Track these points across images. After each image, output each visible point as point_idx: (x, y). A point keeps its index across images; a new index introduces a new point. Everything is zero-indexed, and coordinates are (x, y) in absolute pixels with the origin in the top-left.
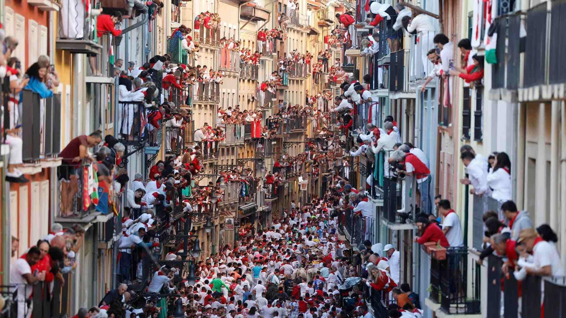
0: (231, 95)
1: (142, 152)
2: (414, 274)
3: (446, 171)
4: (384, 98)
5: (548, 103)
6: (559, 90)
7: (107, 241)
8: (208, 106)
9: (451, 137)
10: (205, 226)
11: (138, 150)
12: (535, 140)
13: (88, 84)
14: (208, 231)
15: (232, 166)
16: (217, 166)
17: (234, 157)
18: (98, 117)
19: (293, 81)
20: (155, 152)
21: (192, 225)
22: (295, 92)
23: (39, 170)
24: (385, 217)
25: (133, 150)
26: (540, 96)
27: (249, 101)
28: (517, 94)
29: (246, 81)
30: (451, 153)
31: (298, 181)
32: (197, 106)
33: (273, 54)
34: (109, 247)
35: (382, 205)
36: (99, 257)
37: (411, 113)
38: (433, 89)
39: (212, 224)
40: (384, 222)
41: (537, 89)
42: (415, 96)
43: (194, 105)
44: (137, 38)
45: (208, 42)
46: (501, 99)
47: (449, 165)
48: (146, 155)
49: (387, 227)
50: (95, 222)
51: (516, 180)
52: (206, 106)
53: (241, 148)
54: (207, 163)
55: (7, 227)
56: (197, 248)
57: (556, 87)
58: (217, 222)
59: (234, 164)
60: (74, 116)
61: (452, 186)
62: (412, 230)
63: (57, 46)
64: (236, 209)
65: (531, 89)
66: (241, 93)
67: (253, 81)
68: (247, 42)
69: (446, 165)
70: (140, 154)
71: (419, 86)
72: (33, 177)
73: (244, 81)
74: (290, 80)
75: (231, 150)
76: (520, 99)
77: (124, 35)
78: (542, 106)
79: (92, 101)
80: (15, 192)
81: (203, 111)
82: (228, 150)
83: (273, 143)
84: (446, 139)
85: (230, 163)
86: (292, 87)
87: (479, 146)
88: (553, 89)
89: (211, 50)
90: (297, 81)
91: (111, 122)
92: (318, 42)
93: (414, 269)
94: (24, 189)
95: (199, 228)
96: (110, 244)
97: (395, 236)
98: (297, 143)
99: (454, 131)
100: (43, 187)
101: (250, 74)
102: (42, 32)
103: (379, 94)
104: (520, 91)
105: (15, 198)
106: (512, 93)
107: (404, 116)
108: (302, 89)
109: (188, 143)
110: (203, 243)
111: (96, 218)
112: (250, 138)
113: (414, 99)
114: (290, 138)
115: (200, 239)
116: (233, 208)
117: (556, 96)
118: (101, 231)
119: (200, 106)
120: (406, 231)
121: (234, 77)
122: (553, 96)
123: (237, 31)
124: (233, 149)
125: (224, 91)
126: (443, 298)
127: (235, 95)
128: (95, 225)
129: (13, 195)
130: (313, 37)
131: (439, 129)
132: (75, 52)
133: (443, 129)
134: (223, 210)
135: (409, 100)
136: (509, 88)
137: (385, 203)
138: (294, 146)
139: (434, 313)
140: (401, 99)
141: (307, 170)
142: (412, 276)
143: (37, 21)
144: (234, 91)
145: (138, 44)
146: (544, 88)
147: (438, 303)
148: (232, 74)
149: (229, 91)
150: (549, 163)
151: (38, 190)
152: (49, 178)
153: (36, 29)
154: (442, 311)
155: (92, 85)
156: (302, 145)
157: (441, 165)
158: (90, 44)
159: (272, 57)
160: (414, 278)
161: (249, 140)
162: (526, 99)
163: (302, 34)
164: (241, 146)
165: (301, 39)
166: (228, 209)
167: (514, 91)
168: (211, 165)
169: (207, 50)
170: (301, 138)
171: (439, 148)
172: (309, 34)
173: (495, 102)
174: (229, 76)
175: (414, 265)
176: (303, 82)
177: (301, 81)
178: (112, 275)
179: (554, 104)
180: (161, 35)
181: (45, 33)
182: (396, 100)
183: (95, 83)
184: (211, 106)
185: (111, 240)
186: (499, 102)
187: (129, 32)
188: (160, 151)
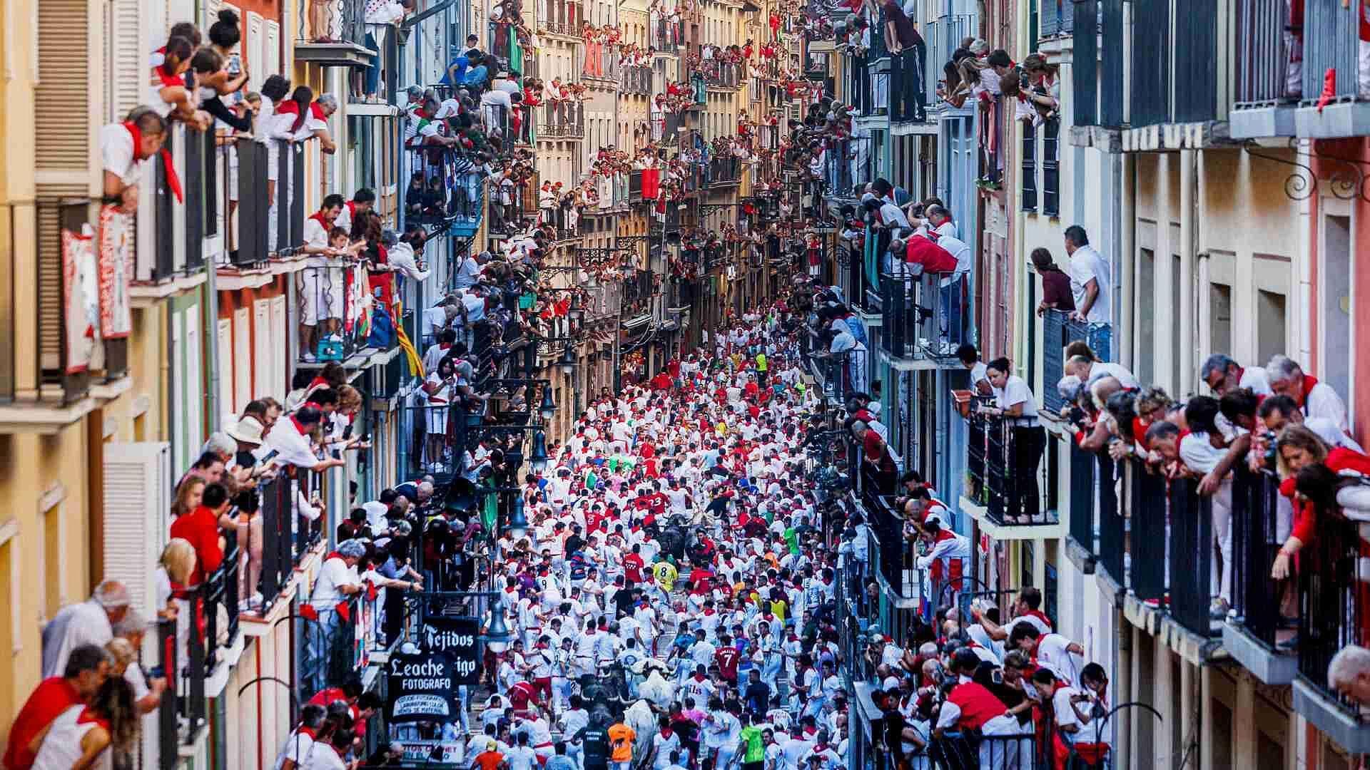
0: (604, 122)
1: (447, 235)
2: (938, 450)
3: (993, 268)
4: (881, 132)
5: (1174, 155)
6: (1193, 133)
7: (388, 398)
8: (564, 144)
9: (1002, 207)
10: (562, 361)
11: (440, 231)
12: (1152, 219)
13: (352, 119)
14: (568, 370)
15: (608, 251)
16: (581, 250)
17: (611, 235)
18: (368, 177)
19: (716, 94)
20: (470, 233)
21: (538, 359)
22: (719, 116)
23: (268, 279)
24: (886, 346)
25: (430, 232)
26: (1161, 142)
27: (636, 132)
28: (1120, 139)
29: (631, 97)
30: (1003, 235)
31: (726, 274)
32: (544, 145)
33: (679, 47)
34: (392, 408)
35: (880, 324)
36: (375, 426)
37: (930, 161)
38: (969, 120)
39: (574, 356)
40: (883, 356)
41: (1154, 129)
42: (937, 130)
43: (539, 143)
44: (437, 30)
45: (561, 28)
46: (1091, 145)
47: (999, 257)
48: (455, 238)
49: (889, 366)
50: (367, 367)
51: (1119, 287)
52: (560, 144)
53: (623, 218)
54: (564, 245)
55: (214, 383)
56: (548, 403)
57: (1188, 127)
58: (582, 352)
59: (612, 246)
60: (328, 177)
61: (1006, 294)
62: (934, 371)
63: (296, 56)
64: (616, 326)
65: (1144, 130)
66: (623, 118)
67: (643, 98)
68: (631, 28)
69: (993, 256)
70: (444, 241)
71: (944, 114)
72: (258, 292)
73: (627, 97)
74: (710, 94)
75: (605, 220)
76: (1126, 147)
77: (413, 28)
78: (1164, 158)
79: (358, 147)
80: (228, 321)
81: (555, 153)
82: (600, 222)
83: (680, 207)
84: (993, 208)
85: (604, 246)
86: (713, 107)
87: (1054, 224)
88: (1182, 131)
89: (568, 44)
90: (723, 95)
91: (392, 183)
92: (759, 24)
93: (938, 440)
94: (242, 315)
95: (550, 363)
96: (393, 402)
97: (904, 381)
98: (725, 206)
99: (1008, 197)
100: (276, 307)
101: (638, 84)
102: (270, 31)
103: (871, 125)
104: (1126, 134)
105: (228, 330)
106: (1112, 136)
107: (918, 165)
108: (731, 109)
109: (528, 212)
110: (558, 390)
111: (368, 360)
112: (640, 200)
113: (935, 136)
114: (710, 198)
115: (553, 386)
116: (611, 326)
117: (1188, 145)
118: (378, 381)
119: (549, 144)
120: (923, 373)
121: (610, 91)
122: (1183, 144)
123: (613, 9)
124: (609, 220)
125: (592, 115)
126: (992, 496)
127: (612, 123)
128: (367, 373)
129: (223, 327)
130: (749, 15)
131: (981, 190)
132: (327, 65)
133: (988, 193)
134: (592, 330)
135: (925, 137)
136: (1106, 125)
137: (885, 320)
138: (718, 212)
139: (975, 522)
140: (911, 136)
141: (743, 254)
142: (934, 453)
143: (261, 14)
144: (610, 115)
145: (438, 42)
146: (1167, 128)
147: (983, 504)
148: (606, 85)
149: (601, 115)
150: (1177, 258)
151: (266, 315)
152: (285, 291)
153: (259, 27)
154: (990, 519)
155: (358, 120)
156: (734, 209)
157: (985, 256)
158: (353, 51)
159: (677, 52)
160: (938, 457)
161: (637, 203)
162: (1135, 148)
163: (730, 9)
164: (624, 215)
165: (727, 19)
166: (602, 328)
167: (1115, 133)
168: (571, 249)
169: (560, 43)
170: (730, 198)
171: (982, 225)
172: (741, 11)
173: (1079, 148)
174: (601, 89)
175: (938, 434)
176: (734, 96)
177: (730, 95)
178: (398, 456)
179: (1184, 155)
180: (479, 20)
181: (277, 32)
182: (902, 138)
183: (363, 117)
184: (568, 143)
185: (396, 395)
186: (1087, 149)
187: (423, 22)
188: (479, 232)
